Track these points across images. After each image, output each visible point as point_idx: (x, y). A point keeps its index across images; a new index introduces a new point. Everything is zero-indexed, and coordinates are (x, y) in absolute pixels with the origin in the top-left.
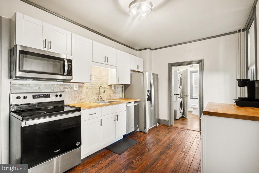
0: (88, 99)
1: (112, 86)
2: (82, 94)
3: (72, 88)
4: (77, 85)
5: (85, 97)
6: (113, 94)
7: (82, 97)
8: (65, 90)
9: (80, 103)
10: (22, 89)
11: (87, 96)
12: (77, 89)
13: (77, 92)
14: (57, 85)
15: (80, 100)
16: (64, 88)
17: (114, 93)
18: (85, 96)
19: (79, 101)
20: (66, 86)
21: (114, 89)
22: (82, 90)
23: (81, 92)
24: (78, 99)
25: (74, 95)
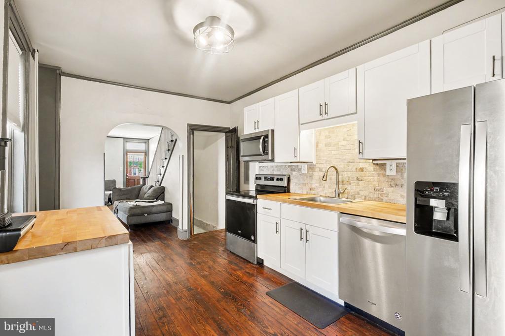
0: (323, 190)
1: (385, 164)
2: (314, 181)
3: (300, 170)
4: (306, 165)
5: (317, 187)
6: (392, 189)
7: (313, 186)
8: (292, 174)
9: (310, 194)
10: (263, 171)
11: (320, 185)
12: (305, 172)
13: (305, 177)
14: (285, 166)
15: (310, 189)
16: (292, 170)
17: (396, 185)
18: (318, 185)
19: (309, 191)
20: (293, 167)
21: (394, 173)
22: (312, 174)
23: (311, 177)
24: (308, 187)
25: (302, 181)
